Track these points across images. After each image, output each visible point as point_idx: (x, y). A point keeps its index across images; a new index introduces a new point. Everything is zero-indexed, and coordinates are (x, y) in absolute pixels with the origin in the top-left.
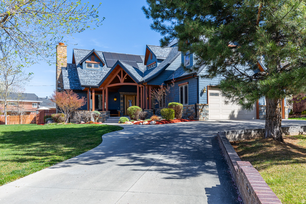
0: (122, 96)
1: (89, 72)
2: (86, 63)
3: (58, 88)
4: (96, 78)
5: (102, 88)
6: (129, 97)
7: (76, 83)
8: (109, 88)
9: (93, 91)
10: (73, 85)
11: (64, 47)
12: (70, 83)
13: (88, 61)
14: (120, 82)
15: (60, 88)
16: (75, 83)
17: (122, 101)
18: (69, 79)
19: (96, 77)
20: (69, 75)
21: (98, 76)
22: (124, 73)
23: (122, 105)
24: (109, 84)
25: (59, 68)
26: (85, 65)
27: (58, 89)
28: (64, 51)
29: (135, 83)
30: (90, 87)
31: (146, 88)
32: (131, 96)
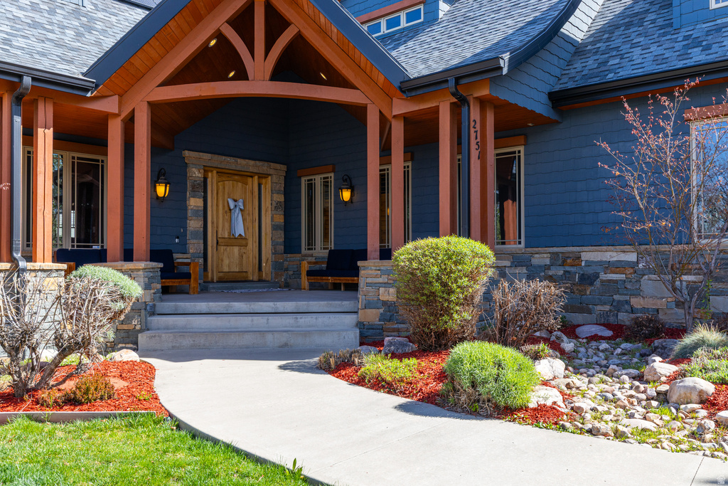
0: (196, 173)
4: (51, 36)
5: (109, 105)
6: (228, 184)
9: (45, 112)
14: (242, 75)
17: (194, 203)
19: (52, 31)
21: (64, 27)
23: (194, 224)
24: (163, 84)
29: (353, 87)
30: (20, 77)
31: (475, 114)
32: (243, 176)
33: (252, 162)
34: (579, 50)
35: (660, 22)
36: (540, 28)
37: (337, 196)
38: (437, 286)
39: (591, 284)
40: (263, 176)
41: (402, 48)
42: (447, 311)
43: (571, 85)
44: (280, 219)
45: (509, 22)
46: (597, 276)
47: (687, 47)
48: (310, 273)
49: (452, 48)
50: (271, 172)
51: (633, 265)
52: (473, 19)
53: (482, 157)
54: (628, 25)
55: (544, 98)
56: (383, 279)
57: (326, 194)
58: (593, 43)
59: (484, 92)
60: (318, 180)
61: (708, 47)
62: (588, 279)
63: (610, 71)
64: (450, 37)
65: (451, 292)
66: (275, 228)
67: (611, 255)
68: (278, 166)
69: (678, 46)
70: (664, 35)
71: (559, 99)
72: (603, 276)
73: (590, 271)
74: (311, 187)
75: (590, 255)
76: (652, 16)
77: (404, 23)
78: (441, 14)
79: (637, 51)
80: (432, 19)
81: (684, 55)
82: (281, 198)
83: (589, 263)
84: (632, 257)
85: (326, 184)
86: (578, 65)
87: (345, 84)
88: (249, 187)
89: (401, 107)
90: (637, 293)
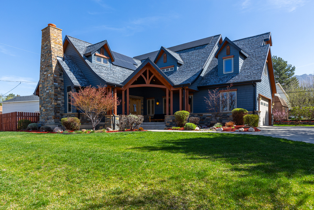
1: (99, 67)
2: (95, 55)
3: (54, 83)
5: (122, 88)
7: (83, 79)
8: (130, 89)
10: (81, 81)
11: (59, 31)
12: (76, 78)
13: (97, 54)
14: (145, 83)
15: (57, 84)
16: (81, 78)
18: (73, 73)
20: (69, 67)
22: (151, 74)
24: (131, 85)
25: (54, 57)
26: (94, 58)
27: (55, 85)
28: (59, 36)
29: (164, 85)
30: (115, 85)
31: (186, 91)
32: (136, 99)
33: (138, 97)
34: (203, 78)
35: (216, 74)
36: (196, 77)
37: (156, 104)
38: (182, 117)
39: (204, 119)
40: (139, 99)
41: (170, 76)
42: (183, 121)
43: (201, 85)
44: (143, 108)
45: (191, 74)
46: (205, 118)
47: (220, 80)
48: (151, 119)
49: (180, 78)
50: (141, 98)
51: (211, 116)
52: (184, 72)
53: (187, 98)
54: (211, 74)
55: (196, 88)
56: (170, 118)
57: (153, 103)
58: (205, 77)
59: (187, 88)
60: (151, 100)
61: (222, 81)
62: (204, 118)
63: (208, 83)
64: (180, 75)
65: (184, 118)
66: (142, 110)
67: (208, 114)
68: (142, 97)
69: (218, 80)
70: (216, 77)
71: (199, 88)
72: (206, 118)
73: (204, 117)
74: (149, 102)
75: (204, 114)
76: (215, 73)
77: (170, 70)
78: (177, 69)
79: (212, 80)
80: (175, 70)
81: (219, 82)
82: (143, 104)
83: (204, 116)
84: (211, 114)
85: (153, 101)
86: (202, 81)
87: (162, 84)
88: (137, 102)
89: (172, 89)
90: (212, 120)
